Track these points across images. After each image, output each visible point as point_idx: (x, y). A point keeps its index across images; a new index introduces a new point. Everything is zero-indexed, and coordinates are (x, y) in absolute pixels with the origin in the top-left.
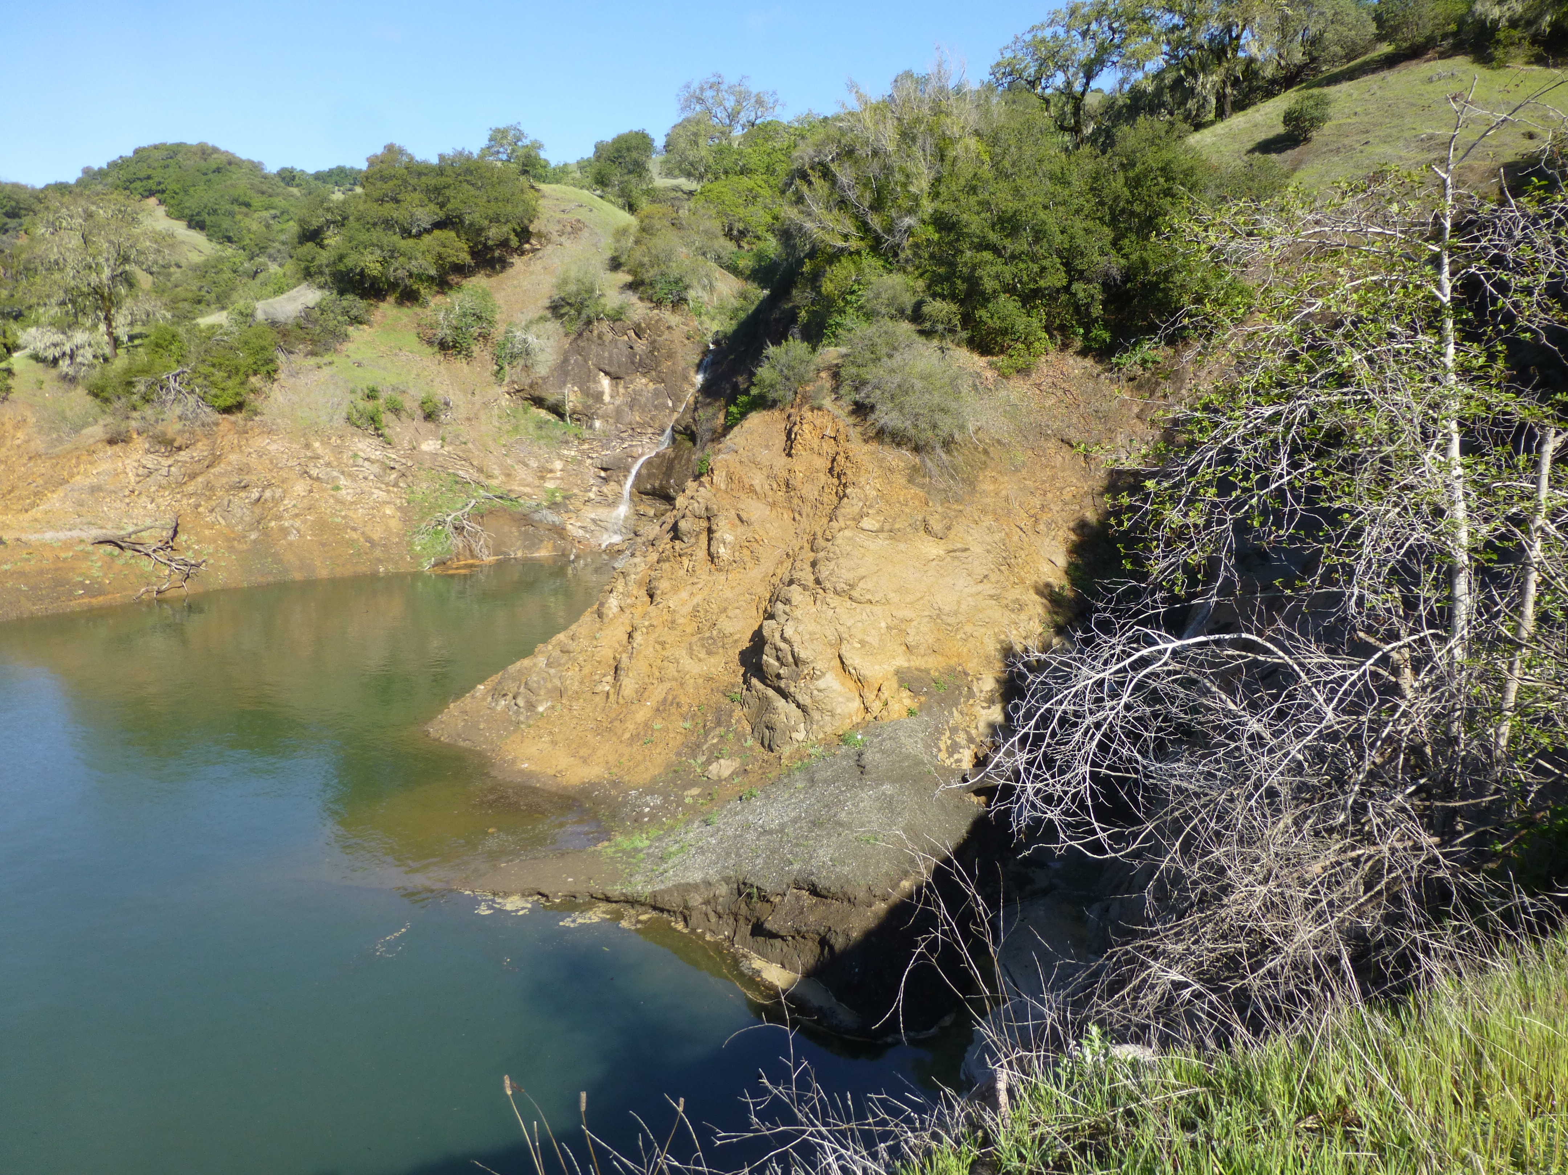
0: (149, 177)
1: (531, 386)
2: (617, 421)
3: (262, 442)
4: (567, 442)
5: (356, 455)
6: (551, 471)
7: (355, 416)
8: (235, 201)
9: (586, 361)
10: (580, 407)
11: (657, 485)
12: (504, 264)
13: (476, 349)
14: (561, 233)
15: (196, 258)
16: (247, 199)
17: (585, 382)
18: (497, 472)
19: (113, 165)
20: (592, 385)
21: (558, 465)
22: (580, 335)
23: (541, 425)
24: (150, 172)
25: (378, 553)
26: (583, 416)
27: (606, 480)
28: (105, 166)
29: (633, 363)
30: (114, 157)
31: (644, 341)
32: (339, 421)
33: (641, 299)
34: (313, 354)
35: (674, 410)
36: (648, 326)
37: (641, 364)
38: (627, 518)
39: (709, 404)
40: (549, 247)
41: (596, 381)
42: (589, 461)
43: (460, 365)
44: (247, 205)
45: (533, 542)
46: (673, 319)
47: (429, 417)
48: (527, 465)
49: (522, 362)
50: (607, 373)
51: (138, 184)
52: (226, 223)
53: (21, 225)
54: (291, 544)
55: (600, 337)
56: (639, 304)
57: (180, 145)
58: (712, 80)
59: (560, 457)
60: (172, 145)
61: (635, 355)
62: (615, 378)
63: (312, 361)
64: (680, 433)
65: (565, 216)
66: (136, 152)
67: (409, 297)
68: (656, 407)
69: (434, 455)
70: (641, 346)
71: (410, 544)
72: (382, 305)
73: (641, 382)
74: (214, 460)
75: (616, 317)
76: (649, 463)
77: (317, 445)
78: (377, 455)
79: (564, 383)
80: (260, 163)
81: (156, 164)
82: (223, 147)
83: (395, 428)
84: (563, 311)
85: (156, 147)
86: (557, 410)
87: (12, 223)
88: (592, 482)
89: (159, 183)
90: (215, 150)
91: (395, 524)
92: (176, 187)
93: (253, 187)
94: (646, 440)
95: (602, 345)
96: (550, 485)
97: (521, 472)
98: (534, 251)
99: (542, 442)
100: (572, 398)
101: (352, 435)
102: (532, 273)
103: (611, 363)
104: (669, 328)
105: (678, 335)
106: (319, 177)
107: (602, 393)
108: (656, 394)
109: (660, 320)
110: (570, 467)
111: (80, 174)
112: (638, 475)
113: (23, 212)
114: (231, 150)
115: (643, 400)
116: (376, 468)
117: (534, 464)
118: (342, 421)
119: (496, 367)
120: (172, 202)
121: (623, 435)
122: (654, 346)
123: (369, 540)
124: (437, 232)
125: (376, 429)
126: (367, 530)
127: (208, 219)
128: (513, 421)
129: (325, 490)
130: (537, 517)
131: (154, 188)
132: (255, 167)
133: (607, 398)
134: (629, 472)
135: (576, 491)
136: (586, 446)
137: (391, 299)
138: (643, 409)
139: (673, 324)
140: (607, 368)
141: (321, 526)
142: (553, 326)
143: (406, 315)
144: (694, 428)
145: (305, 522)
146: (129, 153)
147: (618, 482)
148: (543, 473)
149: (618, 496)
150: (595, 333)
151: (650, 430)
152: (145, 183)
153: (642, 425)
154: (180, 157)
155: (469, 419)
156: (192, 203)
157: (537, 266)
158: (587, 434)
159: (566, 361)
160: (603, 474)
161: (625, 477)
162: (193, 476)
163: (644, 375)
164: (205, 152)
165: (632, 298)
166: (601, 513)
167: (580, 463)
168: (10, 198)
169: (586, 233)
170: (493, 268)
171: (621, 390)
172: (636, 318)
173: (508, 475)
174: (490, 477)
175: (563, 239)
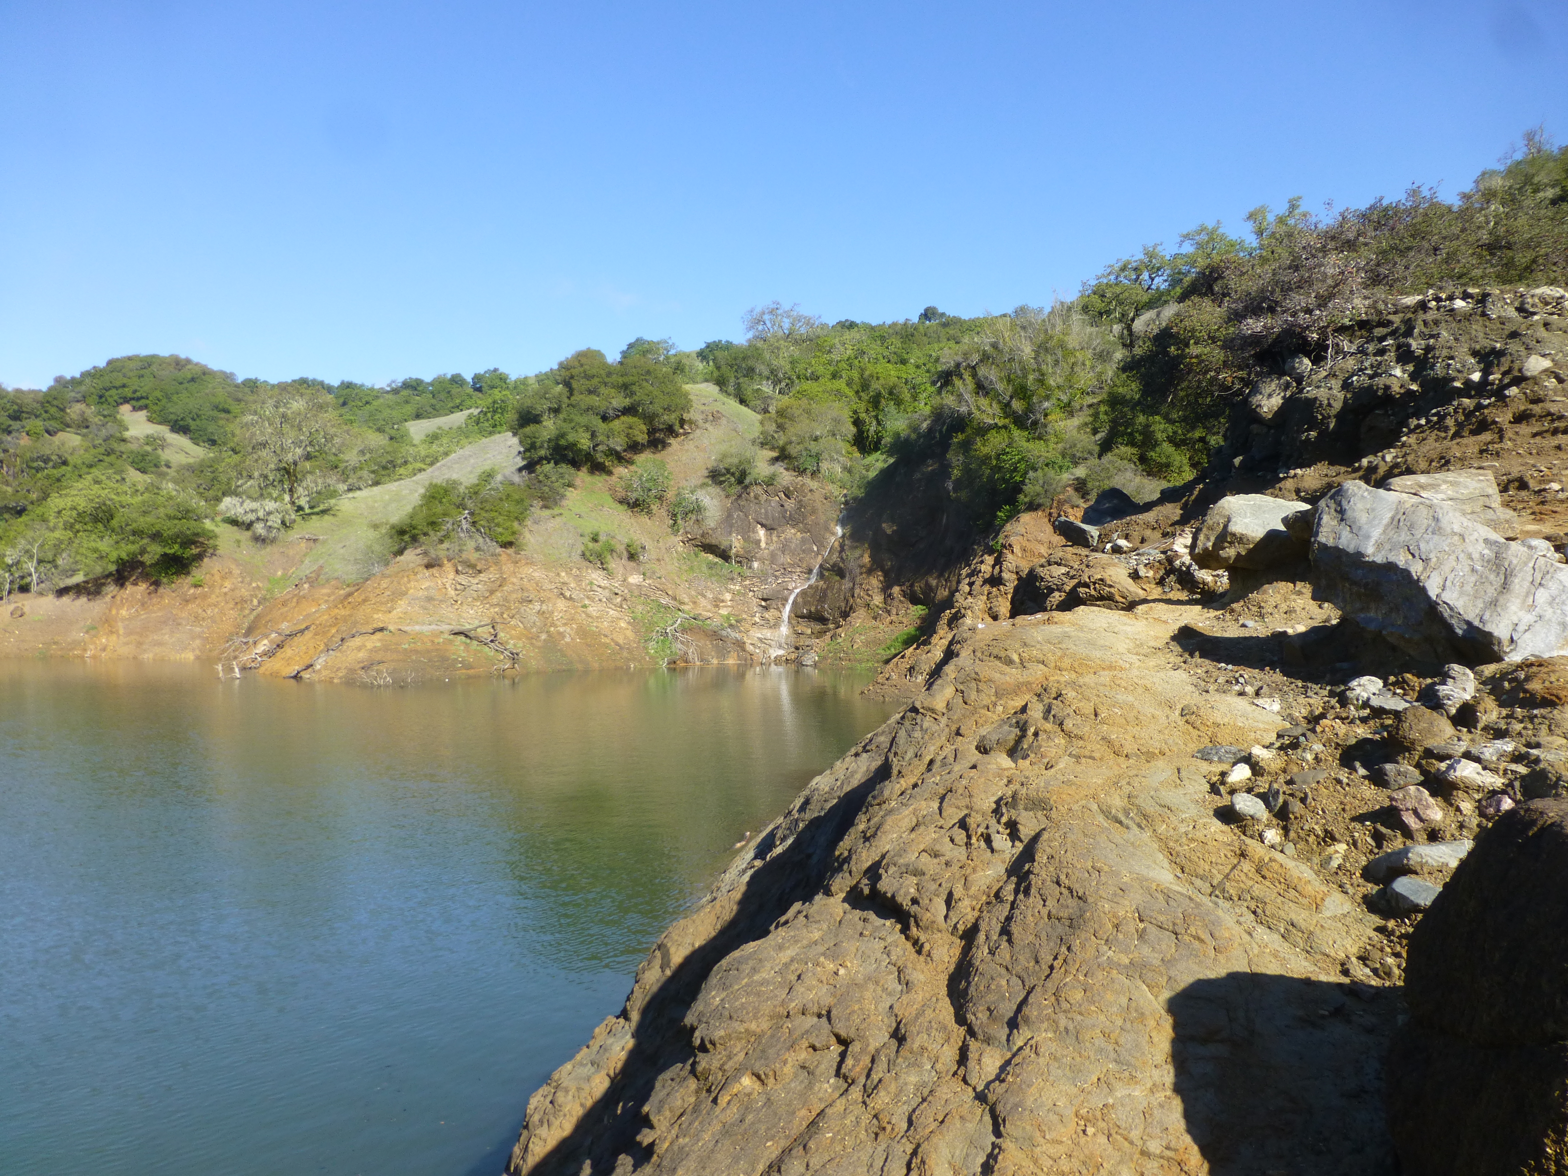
0: (124, 386)
1: (702, 536)
2: (772, 563)
3: (529, 570)
4: (732, 579)
5: (591, 583)
6: (723, 601)
7: (588, 554)
8: (216, 407)
9: (747, 516)
10: (742, 552)
11: (813, 609)
12: (665, 445)
13: (654, 508)
14: (706, 421)
15: (183, 459)
16: (226, 406)
17: (746, 532)
18: (686, 600)
19: (85, 375)
20: (751, 535)
21: (728, 596)
22: (740, 496)
23: (711, 566)
24: (125, 381)
25: (625, 654)
26: (745, 559)
27: (766, 608)
28: (78, 375)
29: (784, 517)
30: (87, 366)
31: (793, 501)
32: (576, 557)
33: (787, 469)
34: (546, 507)
35: (818, 553)
36: (796, 489)
37: (791, 517)
38: (787, 637)
39: (856, 547)
40: (698, 431)
41: (755, 532)
42: (751, 594)
43: (644, 519)
44: (227, 411)
45: (722, 654)
46: (813, 484)
47: (632, 557)
48: (705, 596)
49: (694, 517)
50: (763, 525)
51: (113, 392)
52: (211, 428)
53: (23, 427)
54: (567, 643)
55: (756, 497)
56: (785, 473)
57: (154, 357)
58: (772, 306)
59: (728, 590)
60: (147, 357)
61: (786, 511)
62: (769, 529)
63: (546, 513)
64: (828, 570)
65: (706, 408)
66: (109, 363)
67: (597, 468)
68: (804, 551)
69: (639, 586)
70: (790, 504)
71: (645, 648)
72: (579, 473)
73: (791, 533)
74: (502, 582)
75: (770, 482)
76: (803, 593)
77: (563, 574)
78: (604, 583)
79: (730, 533)
80: (232, 374)
81: (131, 374)
82: (195, 359)
83: (613, 564)
84: (722, 479)
85: (130, 358)
86: (725, 556)
87: (16, 425)
88: (756, 609)
89: (135, 392)
90: (188, 361)
91: (630, 634)
92: (158, 394)
93: (230, 395)
94: (795, 577)
95: (759, 503)
96: (724, 612)
97: (703, 602)
98: (686, 434)
99: (713, 579)
100: (738, 545)
101: (587, 568)
102: (687, 451)
103: (767, 518)
104: (811, 490)
105: (818, 496)
106: (283, 387)
107: (760, 541)
108: (803, 541)
109: (804, 484)
110: (737, 598)
111: (51, 383)
112: (795, 602)
113: (24, 415)
114: (203, 362)
115: (793, 546)
116: (607, 593)
117: (710, 595)
118: (578, 557)
119: (671, 522)
120: (155, 408)
121: (777, 573)
122: (800, 505)
123: (617, 644)
124: (623, 418)
125: (602, 563)
126: (614, 636)
127: (193, 425)
128: (688, 563)
129: (577, 607)
130: (724, 633)
131: (130, 395)
132: (227, 377)
133: (763, 545)
134: (787, 600)
135: (744, 616)
136: (747, 582)
137: (584, 469)
138: (793, 553)
139: (814, 488)
140: (764, 522)
141: (583, 632)
142: (715, 490)
143: (599, 480)
144: (841, 565)
145: (572, 629)
146: (102, 364)
147: (778, 609)
148: (717, 602)
149: (779, 619)
150: (752, 494)
151: (798, 570)
152: (120, 391)
153: (792, 565)
154: (154, 368)
155: (658, 560)
156: (176, 409)
157: (690, 445)
158: (748, 573)
159: (729, 516)
160: (763, 603)
161: (784, 605)
162: (492, 592)
163: (793, 527)
164: (179, 363)
165: (779, 468)
166: (768, 633)
167: (744, 595)
168: (13, 402)
169: (724, 421)
170: (656, 447)
171: (775, 538)
172: (785, 483)
173: (695, 603)
174: (684, 603)
175: (707, 425)
